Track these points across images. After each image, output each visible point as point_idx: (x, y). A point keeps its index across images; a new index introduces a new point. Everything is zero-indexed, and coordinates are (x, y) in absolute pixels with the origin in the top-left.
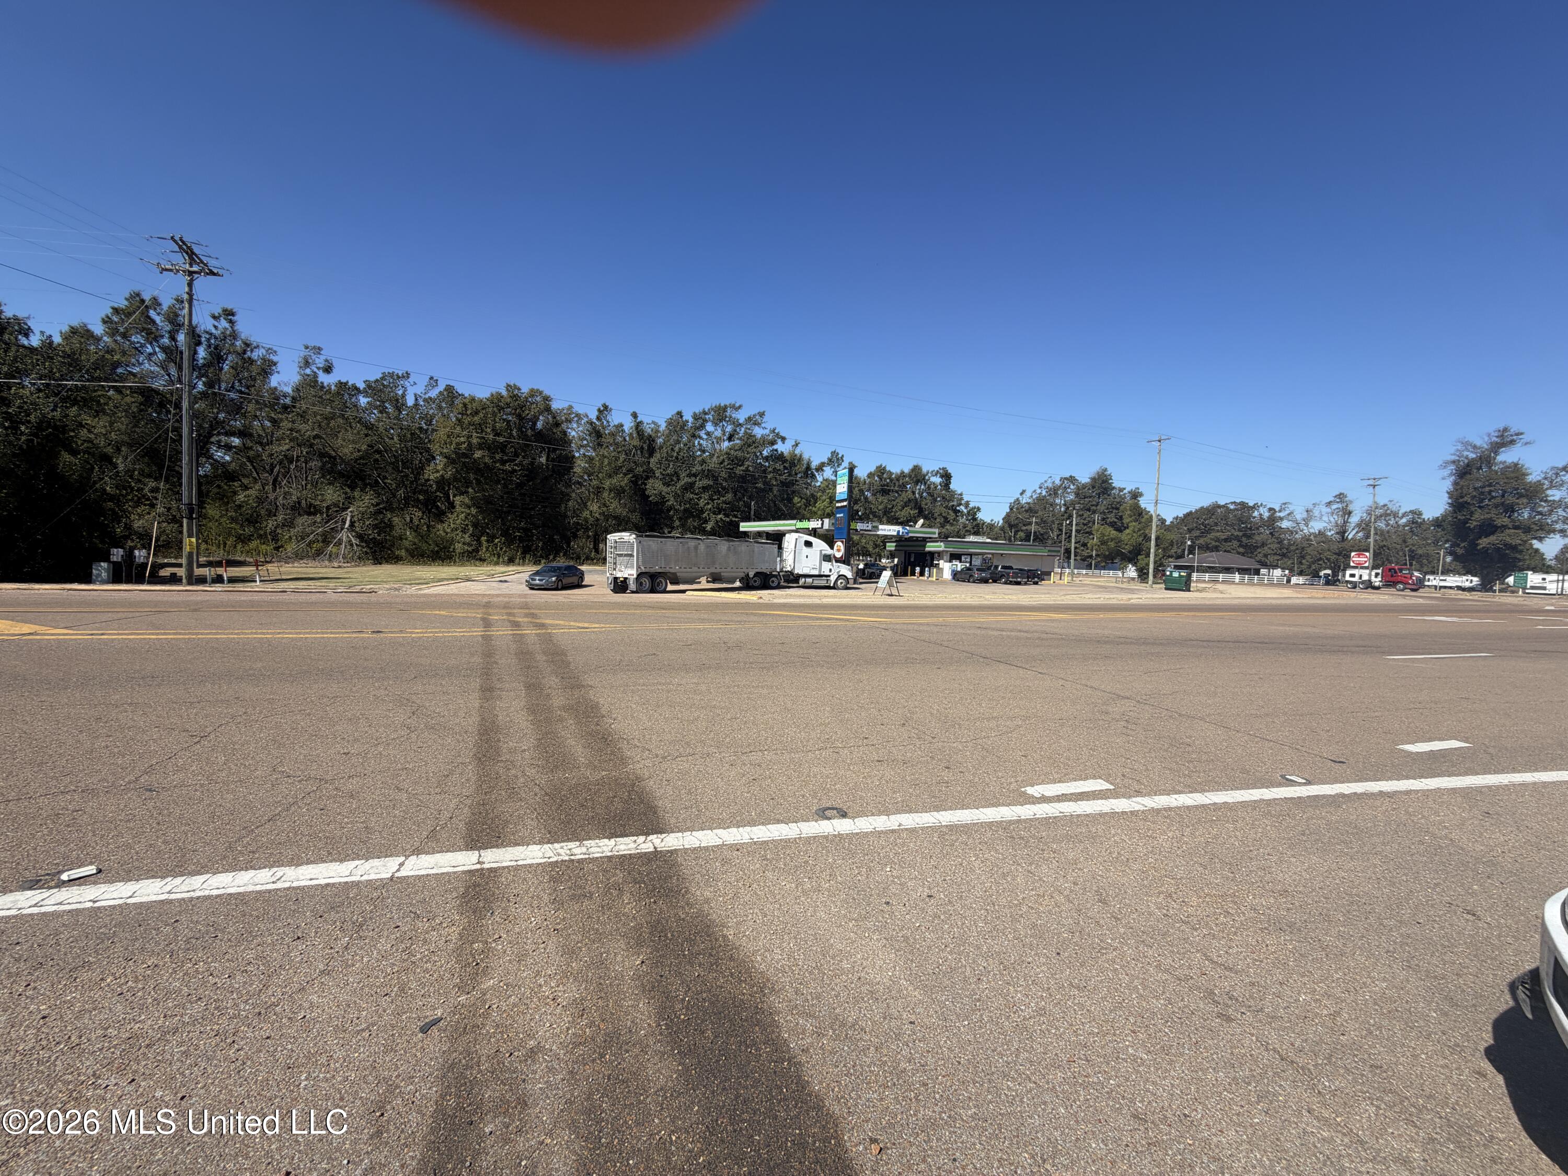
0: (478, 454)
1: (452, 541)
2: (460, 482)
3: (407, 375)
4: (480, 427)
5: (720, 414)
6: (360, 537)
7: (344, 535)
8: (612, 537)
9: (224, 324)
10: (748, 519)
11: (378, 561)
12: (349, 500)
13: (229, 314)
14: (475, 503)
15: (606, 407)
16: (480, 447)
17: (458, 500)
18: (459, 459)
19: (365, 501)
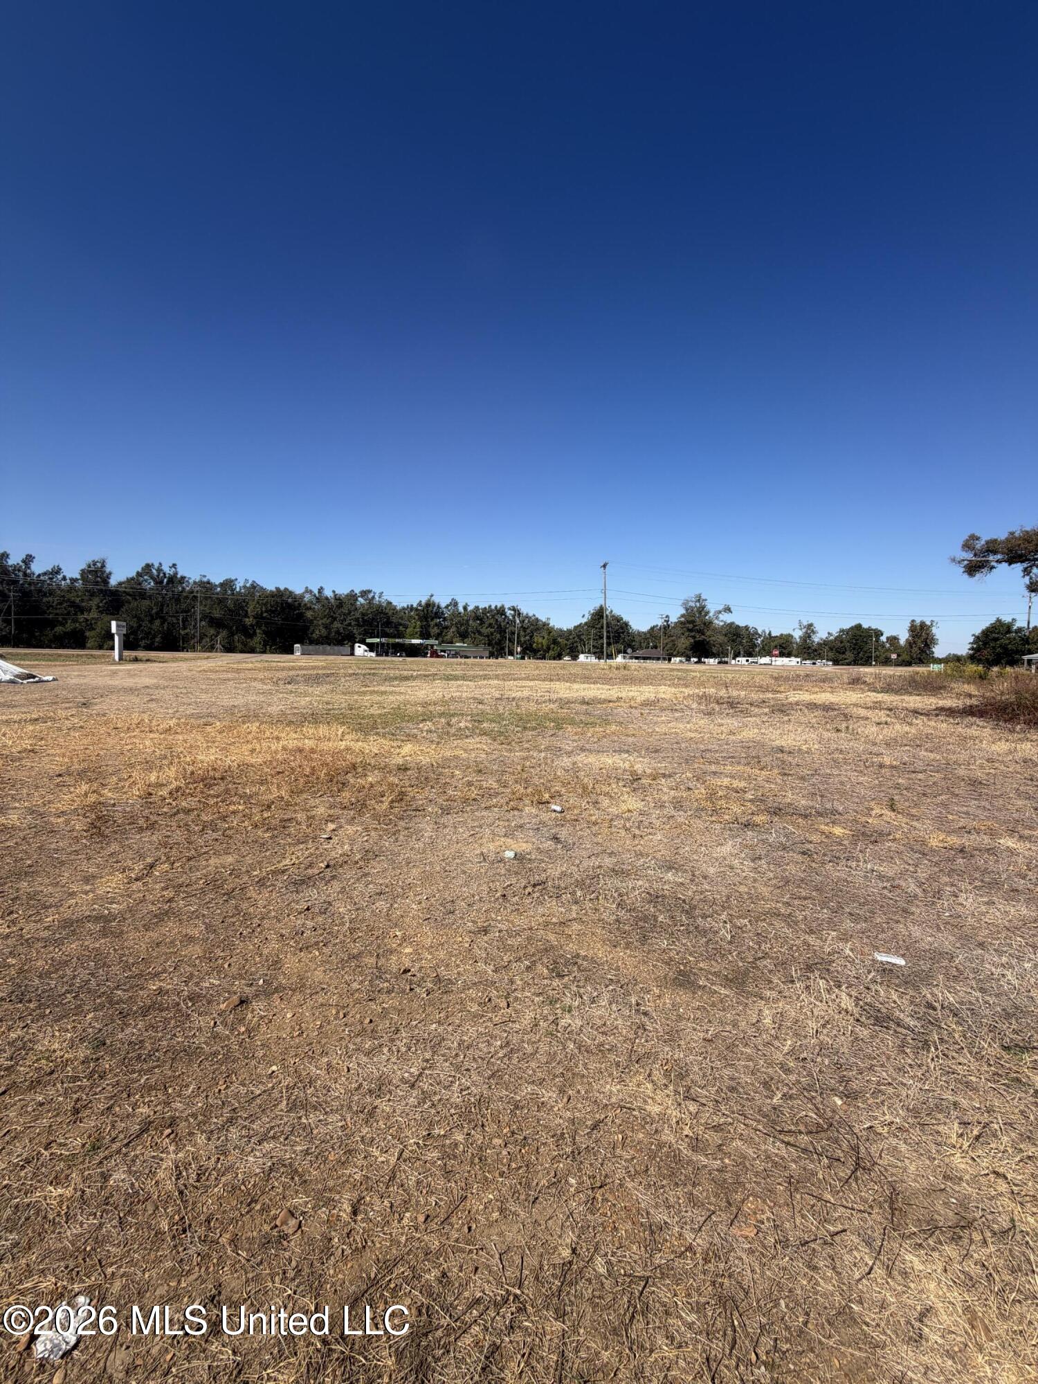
0: (265, 615)
1: (255, 648)
2: (258, 625)
3: (236, 579)
4: (265, 604)
5: (364, 593)
6: (223, 646)
7: (218, 646)
8: (296, 645)
9: (173, 569)
10: (371, 637)
11: (228, 652)
12: (218, 633)
13: (174, 566)
14: (265, 632)
15: (322, 588)
16: (266, 612)
17: (258, 631)
18: (258, 617)
19: (224, 633)
